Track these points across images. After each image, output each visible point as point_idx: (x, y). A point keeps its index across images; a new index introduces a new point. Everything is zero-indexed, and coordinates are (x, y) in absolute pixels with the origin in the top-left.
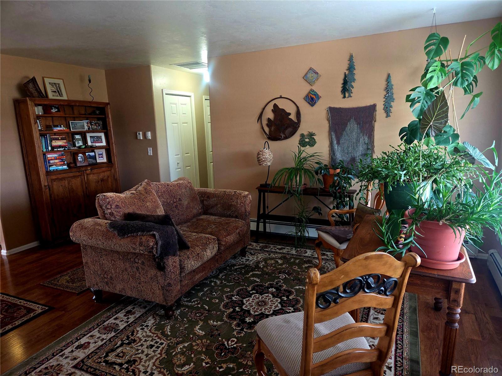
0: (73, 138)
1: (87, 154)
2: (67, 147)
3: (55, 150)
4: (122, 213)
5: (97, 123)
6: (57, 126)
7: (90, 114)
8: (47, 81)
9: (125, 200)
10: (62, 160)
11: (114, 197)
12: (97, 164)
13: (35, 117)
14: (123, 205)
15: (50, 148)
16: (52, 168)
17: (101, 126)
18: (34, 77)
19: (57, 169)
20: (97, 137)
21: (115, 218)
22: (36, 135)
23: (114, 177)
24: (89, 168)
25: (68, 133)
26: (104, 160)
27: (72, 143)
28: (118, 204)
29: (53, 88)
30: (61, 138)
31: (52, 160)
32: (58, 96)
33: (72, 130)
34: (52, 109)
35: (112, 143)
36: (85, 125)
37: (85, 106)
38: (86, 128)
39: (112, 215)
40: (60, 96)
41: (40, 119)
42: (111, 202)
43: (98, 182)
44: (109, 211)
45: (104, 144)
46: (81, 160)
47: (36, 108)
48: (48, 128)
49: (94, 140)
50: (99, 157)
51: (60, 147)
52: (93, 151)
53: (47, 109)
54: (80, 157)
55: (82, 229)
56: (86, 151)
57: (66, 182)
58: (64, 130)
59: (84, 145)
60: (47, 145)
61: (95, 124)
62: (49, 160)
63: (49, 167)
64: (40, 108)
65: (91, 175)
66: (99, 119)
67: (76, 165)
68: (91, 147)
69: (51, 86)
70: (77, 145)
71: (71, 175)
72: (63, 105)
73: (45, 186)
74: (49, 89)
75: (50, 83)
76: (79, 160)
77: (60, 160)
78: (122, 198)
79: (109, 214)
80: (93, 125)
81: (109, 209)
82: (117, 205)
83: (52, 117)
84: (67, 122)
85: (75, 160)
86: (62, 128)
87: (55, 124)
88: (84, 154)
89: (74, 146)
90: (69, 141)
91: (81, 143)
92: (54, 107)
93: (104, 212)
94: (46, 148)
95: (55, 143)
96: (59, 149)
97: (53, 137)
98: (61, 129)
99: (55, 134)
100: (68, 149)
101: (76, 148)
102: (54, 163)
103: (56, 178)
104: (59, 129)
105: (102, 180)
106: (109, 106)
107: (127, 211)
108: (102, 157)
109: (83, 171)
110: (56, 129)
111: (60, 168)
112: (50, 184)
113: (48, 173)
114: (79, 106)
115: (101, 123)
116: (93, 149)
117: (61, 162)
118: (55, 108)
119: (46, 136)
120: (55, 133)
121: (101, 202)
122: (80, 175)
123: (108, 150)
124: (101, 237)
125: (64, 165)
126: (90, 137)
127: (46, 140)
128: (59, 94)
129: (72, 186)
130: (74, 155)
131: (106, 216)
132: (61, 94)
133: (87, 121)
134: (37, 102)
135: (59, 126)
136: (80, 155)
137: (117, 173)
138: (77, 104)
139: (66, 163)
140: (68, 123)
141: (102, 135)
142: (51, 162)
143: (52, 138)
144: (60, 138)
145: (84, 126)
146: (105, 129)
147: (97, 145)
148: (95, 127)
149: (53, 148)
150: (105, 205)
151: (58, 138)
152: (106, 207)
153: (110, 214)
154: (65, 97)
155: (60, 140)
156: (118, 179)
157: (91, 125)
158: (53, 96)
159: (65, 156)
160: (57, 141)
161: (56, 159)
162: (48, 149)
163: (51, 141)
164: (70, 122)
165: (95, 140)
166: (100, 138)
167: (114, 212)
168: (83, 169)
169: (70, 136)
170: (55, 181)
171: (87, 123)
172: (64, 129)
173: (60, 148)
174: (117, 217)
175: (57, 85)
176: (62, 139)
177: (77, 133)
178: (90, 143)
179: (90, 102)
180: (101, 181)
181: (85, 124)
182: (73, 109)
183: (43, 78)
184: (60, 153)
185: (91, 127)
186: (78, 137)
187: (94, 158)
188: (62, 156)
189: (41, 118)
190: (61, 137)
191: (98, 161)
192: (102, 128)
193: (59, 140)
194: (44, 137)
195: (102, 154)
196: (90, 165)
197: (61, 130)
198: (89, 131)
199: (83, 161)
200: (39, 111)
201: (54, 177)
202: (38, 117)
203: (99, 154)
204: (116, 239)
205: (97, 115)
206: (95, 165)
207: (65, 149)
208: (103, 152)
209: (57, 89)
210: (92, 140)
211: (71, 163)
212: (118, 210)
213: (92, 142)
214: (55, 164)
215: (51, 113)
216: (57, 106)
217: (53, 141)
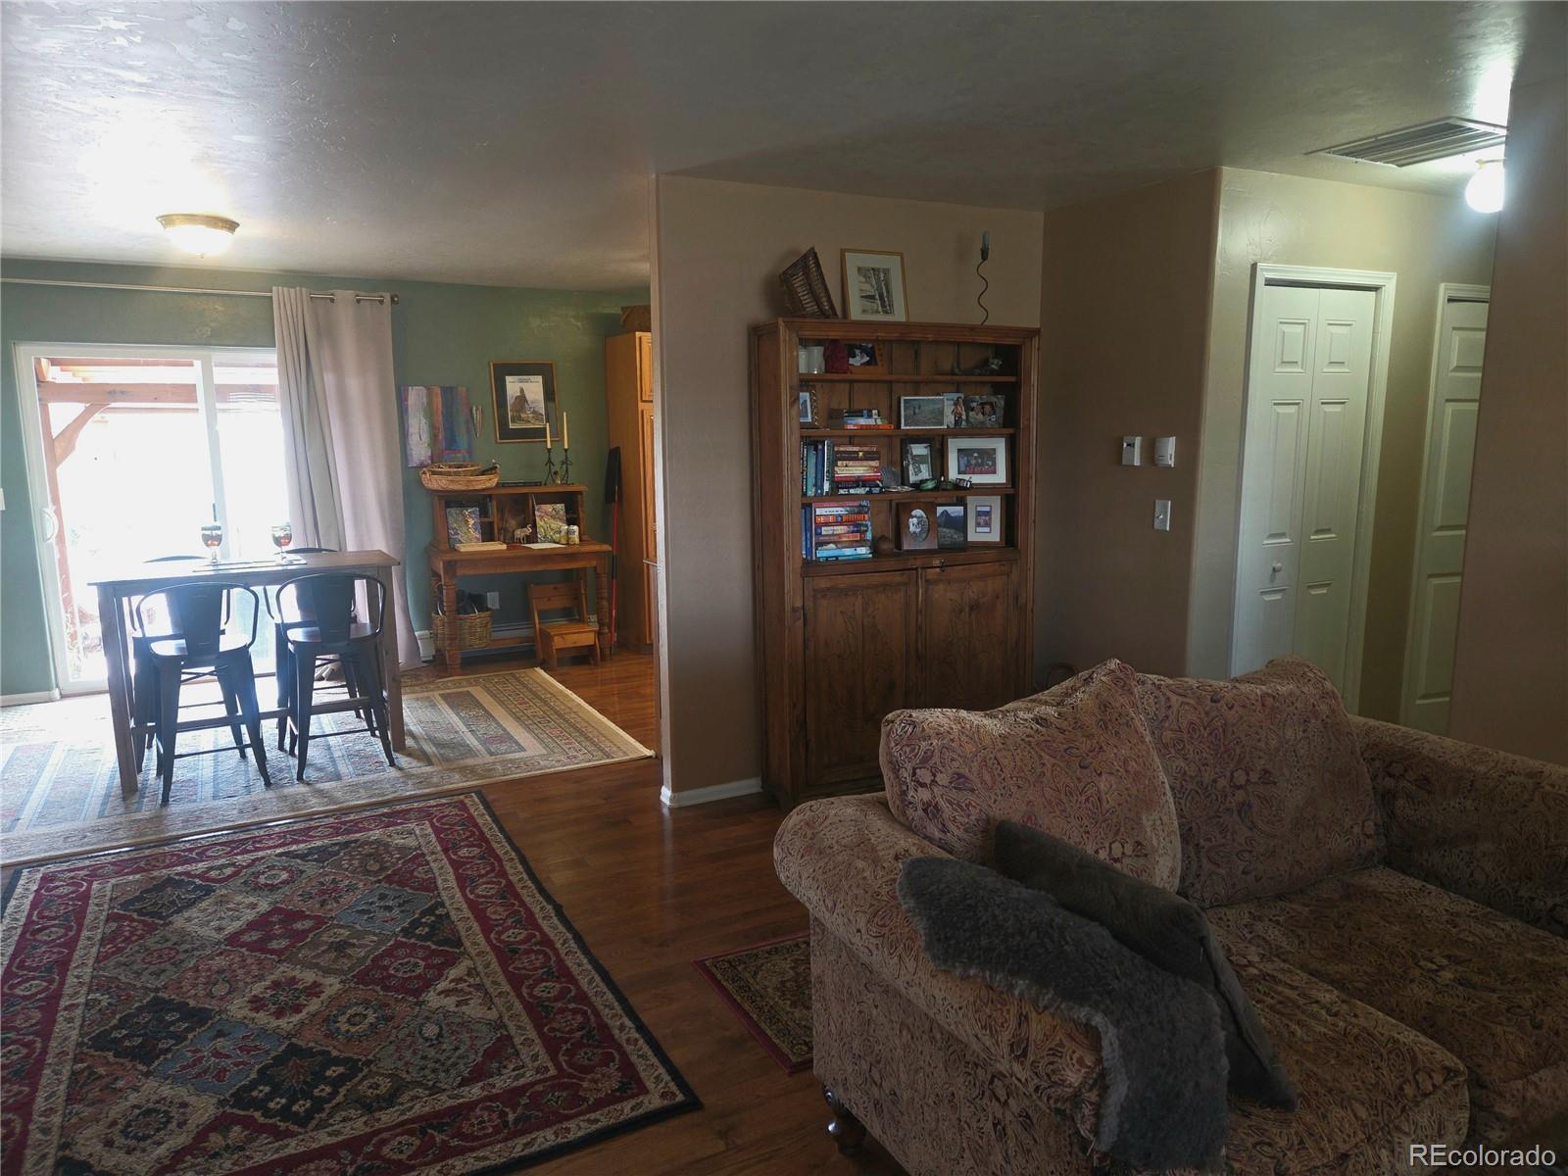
0: (904, 452)
1: (940, 510)
2: (878, 486)
3: (842, 492)
4: (974, 814)
5: (986, 403)
6: (859, 414)
7: (969, 372)
8: (853, 261)
9: (999, 755)
10: (858, 527)
11: (955, 734)
12: (966, 547)
13: (796, 381)
14: (987, 777)
15: (826, 487)
16: (823, 553)
17: (1000, 412)
18: (813, 249)
19: (837, 557)
20: (983, 453)
21: (944, 830)
22: (790, 439)
23: (1017, 598)
24: (937, 562)
25: (890, 437)
26: (993, 534)
27: (897, 470)
28: (965, 771)
29: (867, 287)
30: (865, 453)
31: (827, 524)
32: (877, 312)
33: (903, 427)
34: (854, 356)
35: (1029, 477)
36: (948, 410)
37: (959, 344)
38: (949, 419)
39: (934, 816)
40: (886, 312)
41: (814, 387)
42: (936, 759)
43: (961, 611)
44: (924, 795)
45: (1000, 477)
46: (918, 530)
47: (803, 355)
48: (835, 417)
49: (968, 465)
50: (978, 525)
51: (858, 482)
52: (961, 502)
53: (836, 354)
54: (915, 520)
55: (809, 849)
56: (939, 501)
57: (859, 602)
58: (876, 427)
59: (932, 480)
60: (819, 476)
61: (983, 405)
62: (819, 526)
63: (816, 549)
64: (817, 352)
65: (941, 587)
66: (997, 388)
67: (898, 545)
68: (957, 486)
69: (863, 279)
70: (913, 479)
71: (876, 579)
72: (891, 342)
73: (794, 610)
74: (856, 287)
75: (859, 269)
76: (912, 529)
77: (852, 528)
78: (987, 741)
79: (920, 807)
80: (973, 409)
81: (923, 785)
82: (960, 776)
83: (852, 382)
84: (894, 398)
85: (899, 528)
86: (874, 421)
87: (856, 407)
88: (930, 508)
89: (904, 481)
90: (891, 463)
91: (925, 473)
92: (860, 347)
93: (904, 793)
94: (815, 485)
95: (845, 471)
96: (852, 491)
97: (842, 449)
98: (871, 422)
99: (851, 439)
100: (881, 492)
101: (907, 488)
102: (833, 535)
103: (828, 585)
104: (862, 421)
105: (974, 607)
106: (1035, 341)
107: (999, 811)
108: (988, 524)
109: (916, 569)
110: (854, 423)
111: (848, 552)
112: (809, 604)
113: (810, 567)
114: (936, 342)
115: (1003, 403)
116: (961, 493)
117: (853, 532)
118: (864, 351)
119: (820, 447)
120: (850, 437)
121: (896, 750)
122: (905, 584)
123: (1010, 499)
124: (864, 920)
125: (861, 543)
126: (959, 450)
127: (820, 459)
128: (883, 306)
129: (874, 618)
130: (900, 512)
131: (910, 812)
132: (887, 306)
133: (955, 396)
134: (807, 334)
135: (865, 412)
136: (918, 512)
137: (1030, 585)
138: (931, 337)
139: (869, 536)
140: (894, 403)
141: (1000, 446)
142: (825, 530)
143: (839, 452)
144: (861, 454)
145: (941, 413)
146: (1011, 425)
147: (977, 479)
148: (980, 416)
149: (837, 484)
150: (909, 766)
151: (857, 453)
152: (914, 774)
153: (925, 810)
154: (899, 315)
155: (861, 460)
156: (1029, 608)
157: (969, 409)
158: (864, 311)
159: (866, 516)
160: (851, 463)
161: (841, 523)
162: (822, 489)
163: (833, 464)
164: (903, 399)
165: (973, 462)
166: (990, 454)
167: (942, 804)
168: (918, 563)
169: (894, 447)
170: (824, 597)
171: (956, 404)
172: (879, 422)
173: (858, 486)
174: (952, 827)
175: (882, 275)
176: (868, 457)
177: (918, 439)
178: (953, 474)
179: (972, 329)
180: (972, 608)
181: (947, 407)
182: (916, 354)
183: (843, 252)
184: (856, 504)
185: (964, 417)
186: (919, 450)
187: (961, 525)
188: (859, 513)
189: (818, 385)
190: (866, 449)
191: (972, 537)
192: (1001, 421)
193: (857, 459)
194: (816, 449)
195: (988, 514)
196: (942, 549)
197: (868, 427)
198: (957, 431)
199: (924, 536)
200: (810, 361)
201: (823, 583)
202: (806, 383)
203: (979, 514)
204: (916, 959)
205: (993, 373)
206: (957, 551)
207: (870, 493)
208: (995, 505)
209: (879, 289)
210: (964, 461)
211: (883, 538)
212: (965, 797)
213: (962, 469)
214: (836, 538)
215: (847, 369)
216: (870, 346)
217: (839, 463)
